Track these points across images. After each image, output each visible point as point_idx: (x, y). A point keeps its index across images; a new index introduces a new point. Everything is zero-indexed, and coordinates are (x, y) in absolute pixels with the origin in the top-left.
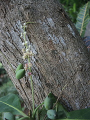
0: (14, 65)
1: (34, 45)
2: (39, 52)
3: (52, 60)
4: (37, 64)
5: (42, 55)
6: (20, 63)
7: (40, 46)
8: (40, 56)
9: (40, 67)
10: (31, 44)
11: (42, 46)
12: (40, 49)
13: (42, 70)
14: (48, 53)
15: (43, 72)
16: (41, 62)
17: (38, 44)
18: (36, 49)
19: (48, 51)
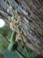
1: (23, 6)
2: (30, 12)
4: (31, 24)
5: (34, 13)
7: (30, 4)
8: (32, 15)
9: (35, 26)
10: (19, 4)
11: (32, 2)
12: (31, 7)
13: (38, 30)
14: (41, 10)
15: (39, 31)
16: (36, 22)
17: (27, 1)
18: (26, 9)
19: (40, 7)
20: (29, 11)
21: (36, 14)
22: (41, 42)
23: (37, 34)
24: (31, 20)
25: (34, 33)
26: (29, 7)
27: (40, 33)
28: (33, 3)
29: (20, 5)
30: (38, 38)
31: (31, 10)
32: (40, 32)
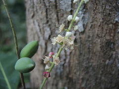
0: (39, 26)
3: (98, 54)
5: (89, 37)
6: (48, 29)
7: (95, 23)
9: (74, 51)
10: (84, 10)
11: (99, 24)
12: (93, 27)
13: (73, 57)
14: (99, 40)
15: (73, 60)
16: (80, 47)
17: (95, 17)
18: (85, 24)
19: (101, 37)
20: (86, 29)
21: (90, 39)
22: (62, 74)
23: (67, 61)
24: (77, 41)
25: (64, 57)
26: (92, 25)
27: (71, 64)
28: (99, 26)
29: (85, 12)
30: (62, 67)
31: (89, 30)
32: (73, 62)
